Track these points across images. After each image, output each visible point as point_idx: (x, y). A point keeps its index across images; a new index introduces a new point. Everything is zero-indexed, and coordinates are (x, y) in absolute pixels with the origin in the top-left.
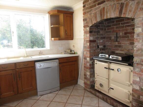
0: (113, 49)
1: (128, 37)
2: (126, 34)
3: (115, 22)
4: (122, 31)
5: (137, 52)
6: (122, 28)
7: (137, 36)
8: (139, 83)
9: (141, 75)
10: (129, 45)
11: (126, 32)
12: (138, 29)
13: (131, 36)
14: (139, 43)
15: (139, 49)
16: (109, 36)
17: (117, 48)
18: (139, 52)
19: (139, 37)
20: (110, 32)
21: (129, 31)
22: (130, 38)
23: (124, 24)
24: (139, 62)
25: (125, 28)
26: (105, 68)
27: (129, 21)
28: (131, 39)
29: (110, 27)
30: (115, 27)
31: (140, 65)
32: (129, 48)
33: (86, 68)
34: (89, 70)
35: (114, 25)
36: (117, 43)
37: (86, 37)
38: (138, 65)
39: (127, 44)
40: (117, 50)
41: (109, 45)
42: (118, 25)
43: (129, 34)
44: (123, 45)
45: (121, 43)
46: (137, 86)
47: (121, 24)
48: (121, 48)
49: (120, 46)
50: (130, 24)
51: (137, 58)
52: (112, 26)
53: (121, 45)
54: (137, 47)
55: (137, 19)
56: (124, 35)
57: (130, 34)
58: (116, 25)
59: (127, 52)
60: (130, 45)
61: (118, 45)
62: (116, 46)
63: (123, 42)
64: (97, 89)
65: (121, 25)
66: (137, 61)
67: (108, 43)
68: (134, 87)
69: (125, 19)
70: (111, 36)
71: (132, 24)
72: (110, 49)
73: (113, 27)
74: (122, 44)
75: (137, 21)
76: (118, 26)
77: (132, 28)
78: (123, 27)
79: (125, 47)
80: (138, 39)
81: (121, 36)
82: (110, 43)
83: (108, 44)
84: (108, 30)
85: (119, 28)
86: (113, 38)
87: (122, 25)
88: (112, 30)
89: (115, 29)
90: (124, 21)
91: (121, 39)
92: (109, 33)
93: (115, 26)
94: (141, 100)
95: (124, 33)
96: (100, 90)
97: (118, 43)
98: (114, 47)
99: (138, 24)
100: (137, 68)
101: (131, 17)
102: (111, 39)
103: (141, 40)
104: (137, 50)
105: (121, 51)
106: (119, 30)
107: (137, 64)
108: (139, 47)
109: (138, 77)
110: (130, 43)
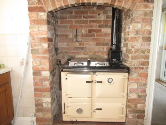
0: (72, 53)
1: (94, 36)
2: (91, 32)
3: (74, 13)
4: (84, 27)
5: (135, 54)
6: (84, 23)
7: (136, 34)
8: (137, 90)
9: (139, 80)
10: (95, 46)
11: (90, 29)
12: (137, 25)
13: (97, 34)
14: (138, 42)
15: (138, 50)
16: (64, 33)
17: (78, 51)
18: (138, 54)
19: (138, 35)
20: (65, 27)
21: (94, 28)
22: (96, 37)
23: (88, 18)
24: (137, 65)
25: (89, 24)
26: (87, 82)
27: (94, 15)
28: (97, 39)
29: (64, 20)
30: (74, 20)
31: (139, 69)
32: (95, 50)
33: (41, 91)
34: (49, 93)
35: (72, 17)
36: (77, 44)
37: (38, 30)
38: (136, 70)
39: (93, 46)
40: (79, 53)
41: (65, 46)
42: (78, 18)
43: (94, 33)
44: (87, 46)
45: (83, 44)
46: (135, 94)
47: (82, 17)
48: (84, 51)
49: (82, 48)
50: (96, 19)
51: (135, 60)
52: (69, 18)
53: (84, 46)
54: (136, 47)
55: (137, 12)
56: (87, 33)
57: (96, 33)
58: (76, 17)
59: (93, 55)
60: (97, 46)
61: (80, 47)
62: (77, 48)
63: (86, 43)
64: (69, 120)
65: (82, 19)
66: (134, 65)
67: (62, 43)
68: (131, 97)
69: (88, 11)
70: (68, 33)
71: (98, 19)
72: (66, 53)
73: (71, 20)
74: (86, 44)
75: (136, 14)
76: (79, 20)
77: (98, 24)
78: (86, 22)
79: (89, 49)
80: (137, 38)
81: (84, 35)
82: (66, 43)
83: (62, 46)
84: (61, 23)
85: (80, 23)
86: (71, 36)
87: (85, 19)
88: (69, 25)
89: (74, 24)
90: (87, 14)
91: (84, 38)
92: (64, 29)
93: (74, 18)
94: (138, 109)
95: (87, 30)
96: (74, 120)
97: (80, 44)
98: (72, 49)
99: (137, 19)
100: (135, 73)
101: (129, 7)
102: (68, 38)
103: (140, 39)
104: (135, 52)
105: (84, 54)
106: (80, 25)
107: (135, 68)
108: (138, 47)
109: (136, 83)
110: (97, 43)
